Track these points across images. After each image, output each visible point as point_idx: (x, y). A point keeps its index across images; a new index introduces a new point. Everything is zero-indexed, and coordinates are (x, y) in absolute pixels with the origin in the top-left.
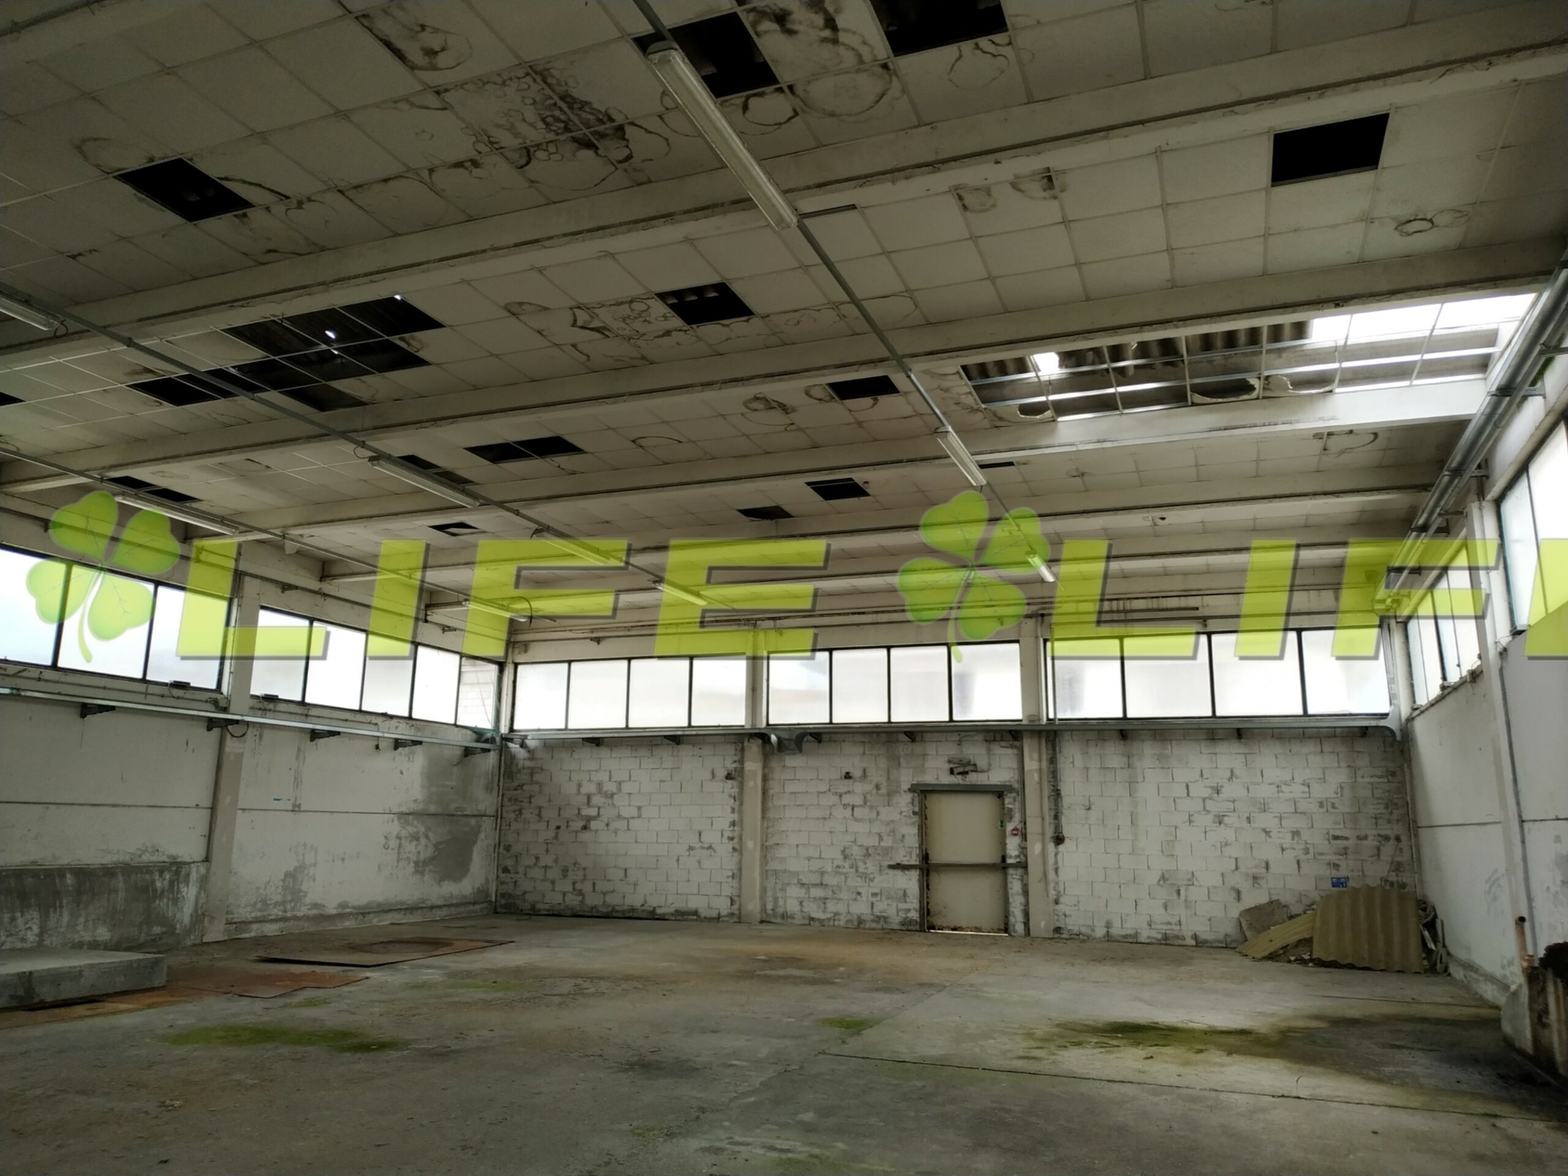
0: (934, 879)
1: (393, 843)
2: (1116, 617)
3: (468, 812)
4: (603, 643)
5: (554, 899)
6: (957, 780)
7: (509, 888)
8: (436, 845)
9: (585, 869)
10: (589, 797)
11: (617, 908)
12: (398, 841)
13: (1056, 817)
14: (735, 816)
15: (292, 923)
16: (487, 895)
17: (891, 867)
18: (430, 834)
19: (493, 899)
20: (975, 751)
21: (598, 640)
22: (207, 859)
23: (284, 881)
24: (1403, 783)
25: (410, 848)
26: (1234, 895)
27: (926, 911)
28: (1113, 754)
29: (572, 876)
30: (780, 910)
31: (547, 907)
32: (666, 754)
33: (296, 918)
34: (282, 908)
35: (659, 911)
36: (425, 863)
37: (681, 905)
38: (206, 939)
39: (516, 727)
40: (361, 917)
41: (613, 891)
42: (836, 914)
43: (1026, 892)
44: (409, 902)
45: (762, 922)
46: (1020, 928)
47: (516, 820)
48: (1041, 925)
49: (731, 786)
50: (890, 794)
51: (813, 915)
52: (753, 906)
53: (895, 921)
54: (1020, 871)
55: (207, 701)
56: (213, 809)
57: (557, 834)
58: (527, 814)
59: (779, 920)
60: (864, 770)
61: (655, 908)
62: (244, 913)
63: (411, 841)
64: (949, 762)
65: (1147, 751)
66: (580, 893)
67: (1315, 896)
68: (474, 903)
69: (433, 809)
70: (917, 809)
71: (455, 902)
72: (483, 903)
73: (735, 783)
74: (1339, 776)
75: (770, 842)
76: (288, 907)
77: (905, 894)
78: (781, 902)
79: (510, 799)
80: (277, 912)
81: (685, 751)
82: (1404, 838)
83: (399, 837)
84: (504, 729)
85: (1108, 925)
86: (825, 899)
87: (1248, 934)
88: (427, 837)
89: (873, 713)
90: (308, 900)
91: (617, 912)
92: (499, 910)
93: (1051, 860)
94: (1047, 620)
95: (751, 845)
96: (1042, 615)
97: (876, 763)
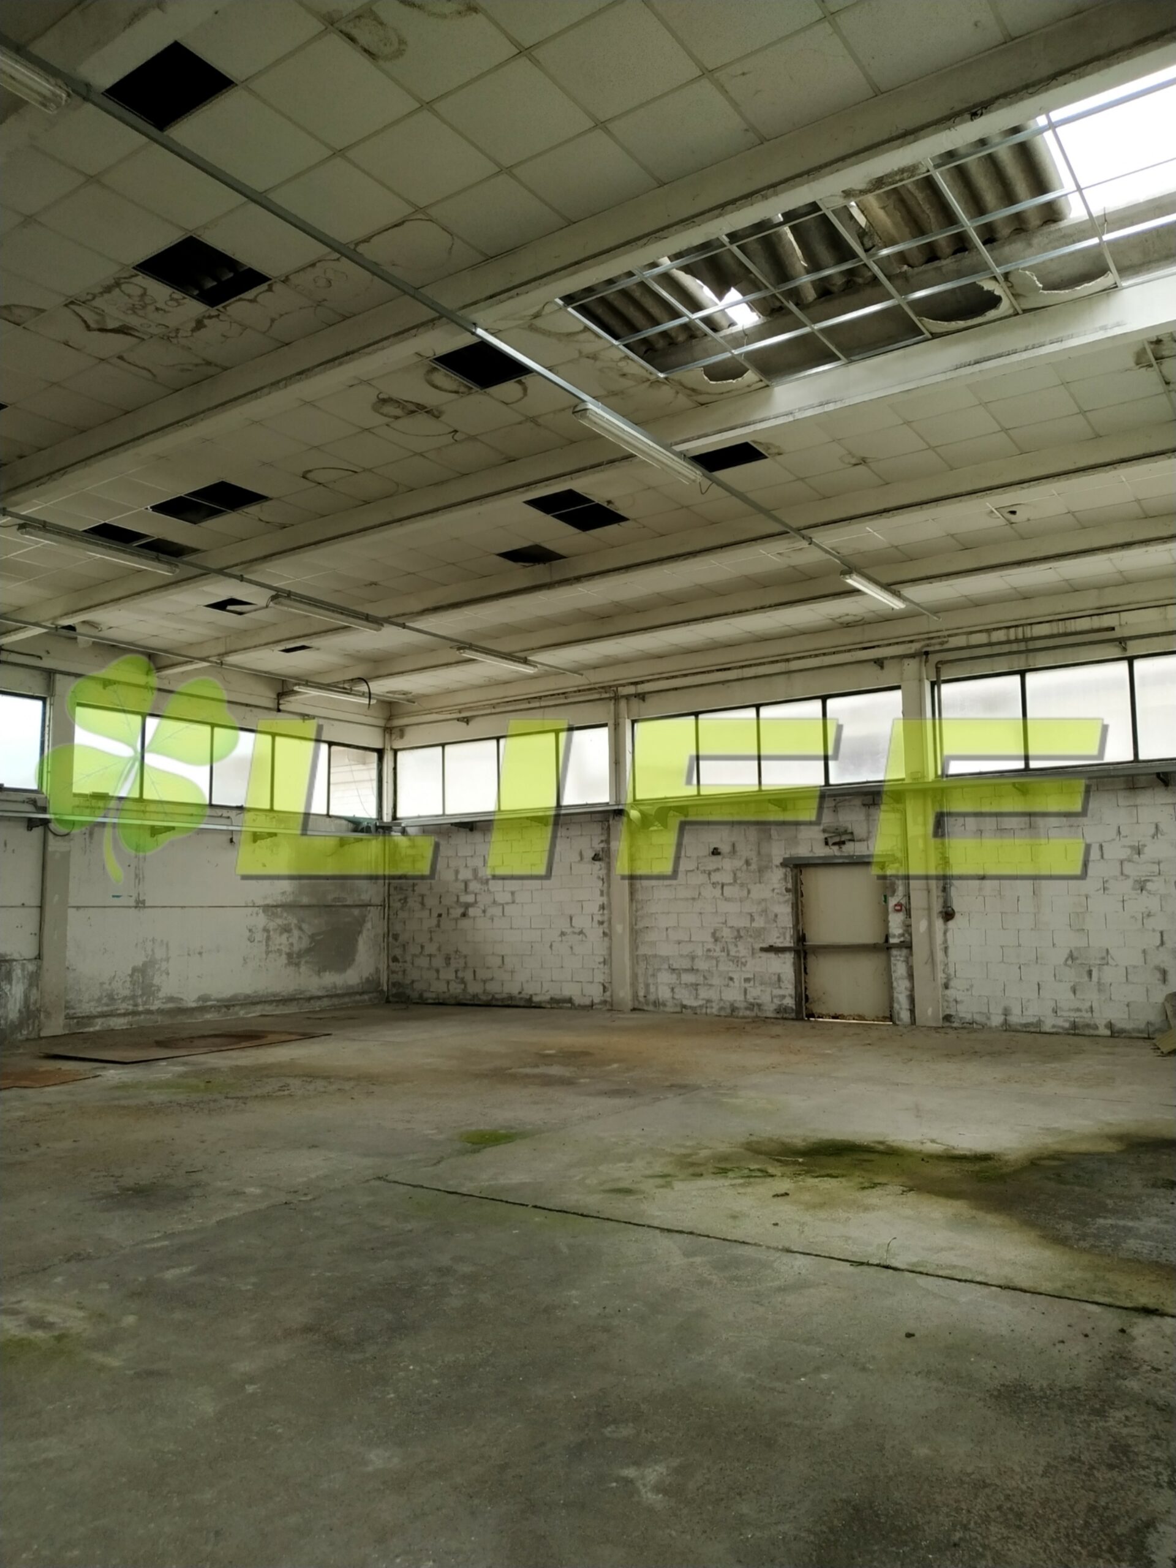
0: (813, 962)
1: (260, 936)
2: (1014, 647)
3: (348, 903)
4: (472, 723)
5: (439, 988)
6: (832, 851)
7: (399, 977)
8: (312, 937)
9: (465, 957)
10: (466, 883)
11: (497, 996)
12: (265, 934)
13: (944, 889)
14: (604, 899)
15: (142, 1017)
16: (379, 984)
17: (763, 950)
18: (305, 926)
19: (385, 988)
20: (852, 818)
21: (467, 720)
22: (39, 957)
23: (131, 976)
25: (281, 941)
26: (1158, 975)
27: (803, 997)
29: (454, 964)
30: (652, 997)
31: (434, 995)
33: (149, 1012)
34: (131, 1002)
35: (536, 999)
36: (300, 955)
37: (554, 991)
38: (43, 1034)
39: (399, 815)
40: (224, 1010)
41: (492, 979)
42: (708, 1001)
43: (911, 976)
44: (284, 994)
45: (634, 1009)
46: (905, 1016)
47: (402, 909)
48: (928, 1013)
49: (599, 867)
50: (761, 870)
51: (685, 1002)
52: (624, 994)
53: (769, 1010)
54: (905, 952)
55: (24, 802)
56: (41, 907)
57: (439, 921)
58: (412, 902)
59: (651, 1008)
60: (734, 845)
61: (531, 996)
62: (87, 1008)
63: (281, 934)
64: (824, 831)
66: (463, 981)
68: (362, 993)
69: (305, 900)
70: (790, 886)
71: (339, 992)
72: (372, 992)
73: (603, 864)
75: (640, 925)
76: (140, 1001)
77: (779, 979)
78: (652, 989)
79: (396, 888)
80: (123, 1007)
83: (266, 930)
84: (387, 818)
85: (1006, 1012)
86: (696, 986)
88: (300, 929)
90: (161, 995)
91: (497, 1000)
92: (391, 999)
93: (939, 938)
94: (934, 659)
95: (620, 929)
96: (927, 653)
97: (745, 836)
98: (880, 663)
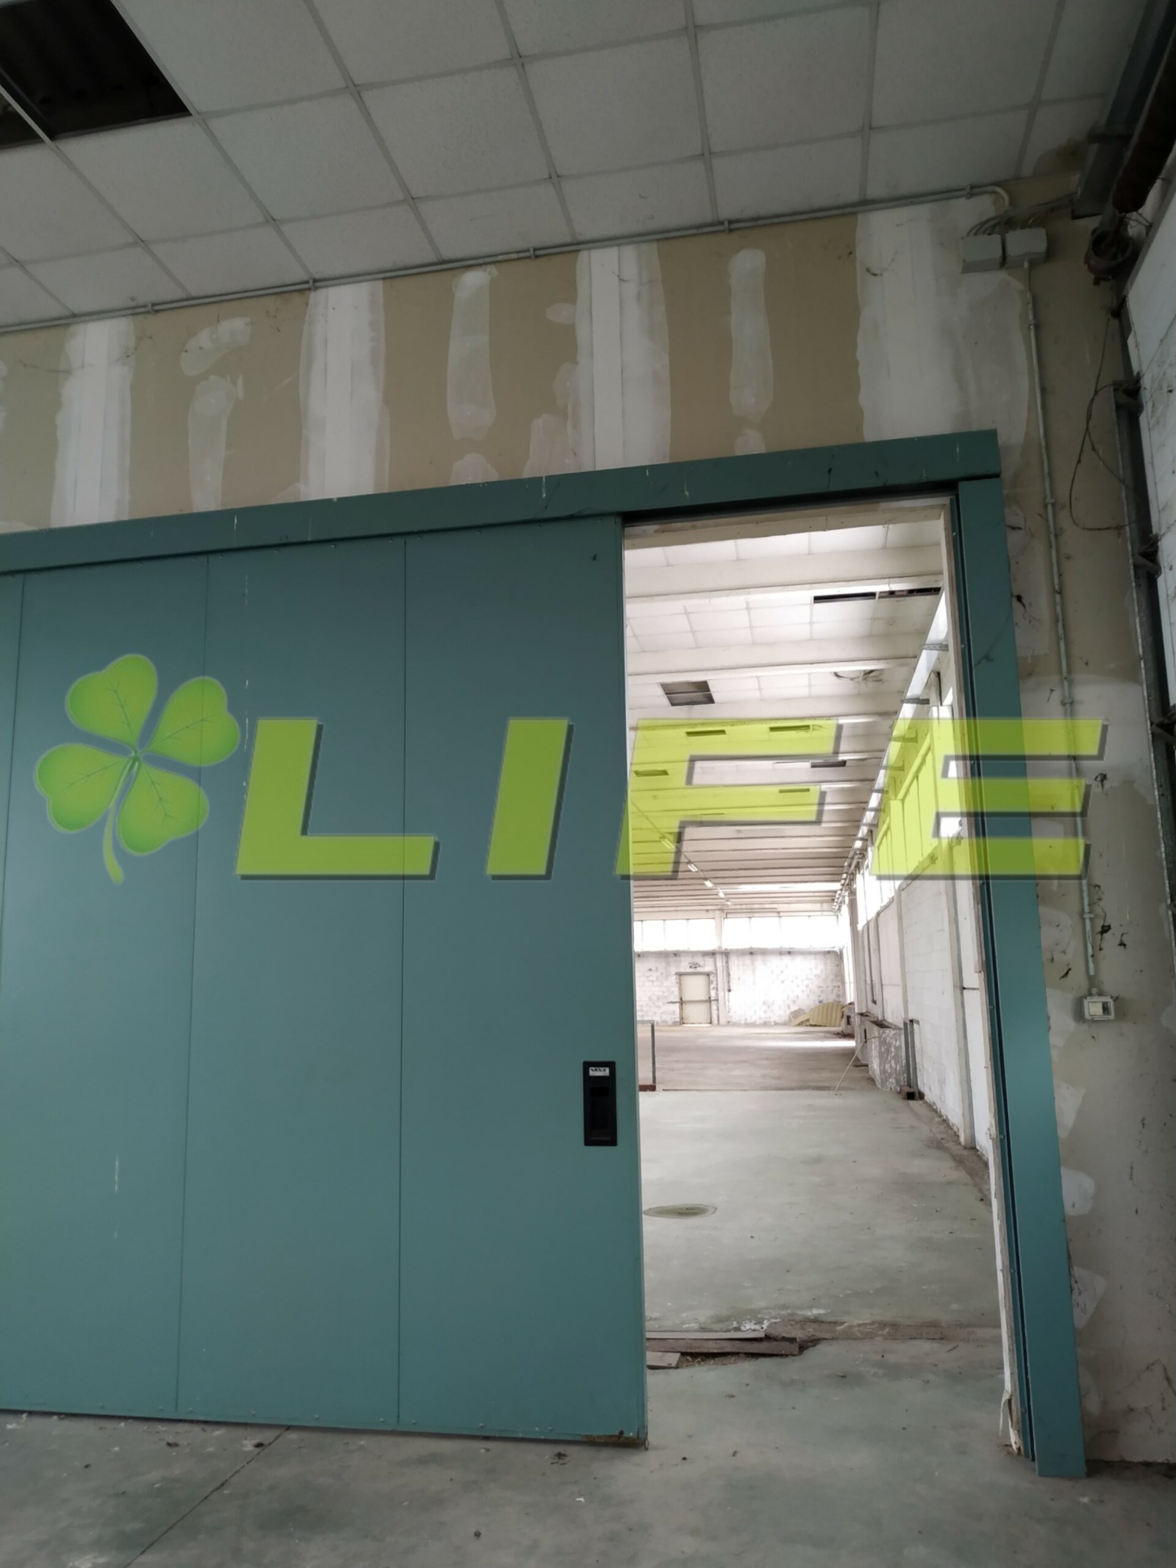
0: (684, 1005)
2: (748, 911)
6: (692, 970)
13: (729, 982)
17: (669, 1002)
20: (699, 960)
24: (840, 969)
26: (787, 1007)
27: (682, 1018)
28: (747, 960)
43: (718, 1010)
46: (716, 1022)
48: (723, 1020)
50: (668, 976)
53: (670, 1023)
54: (716, 1002)
60: (657, 967)
64: (690, 964)
65: (759, 960)
67: (813, 1007)
70: (678, 981)
74: (821, 967)
77: (674, 1012)
82: (841, 986)
85: (746, 1019)
87: (792, 1019)
89: (659, 946)
93: (727, 998)
94: (725, 911)
96: (723, 910)
97: (661, 965)
98: (707, 911)
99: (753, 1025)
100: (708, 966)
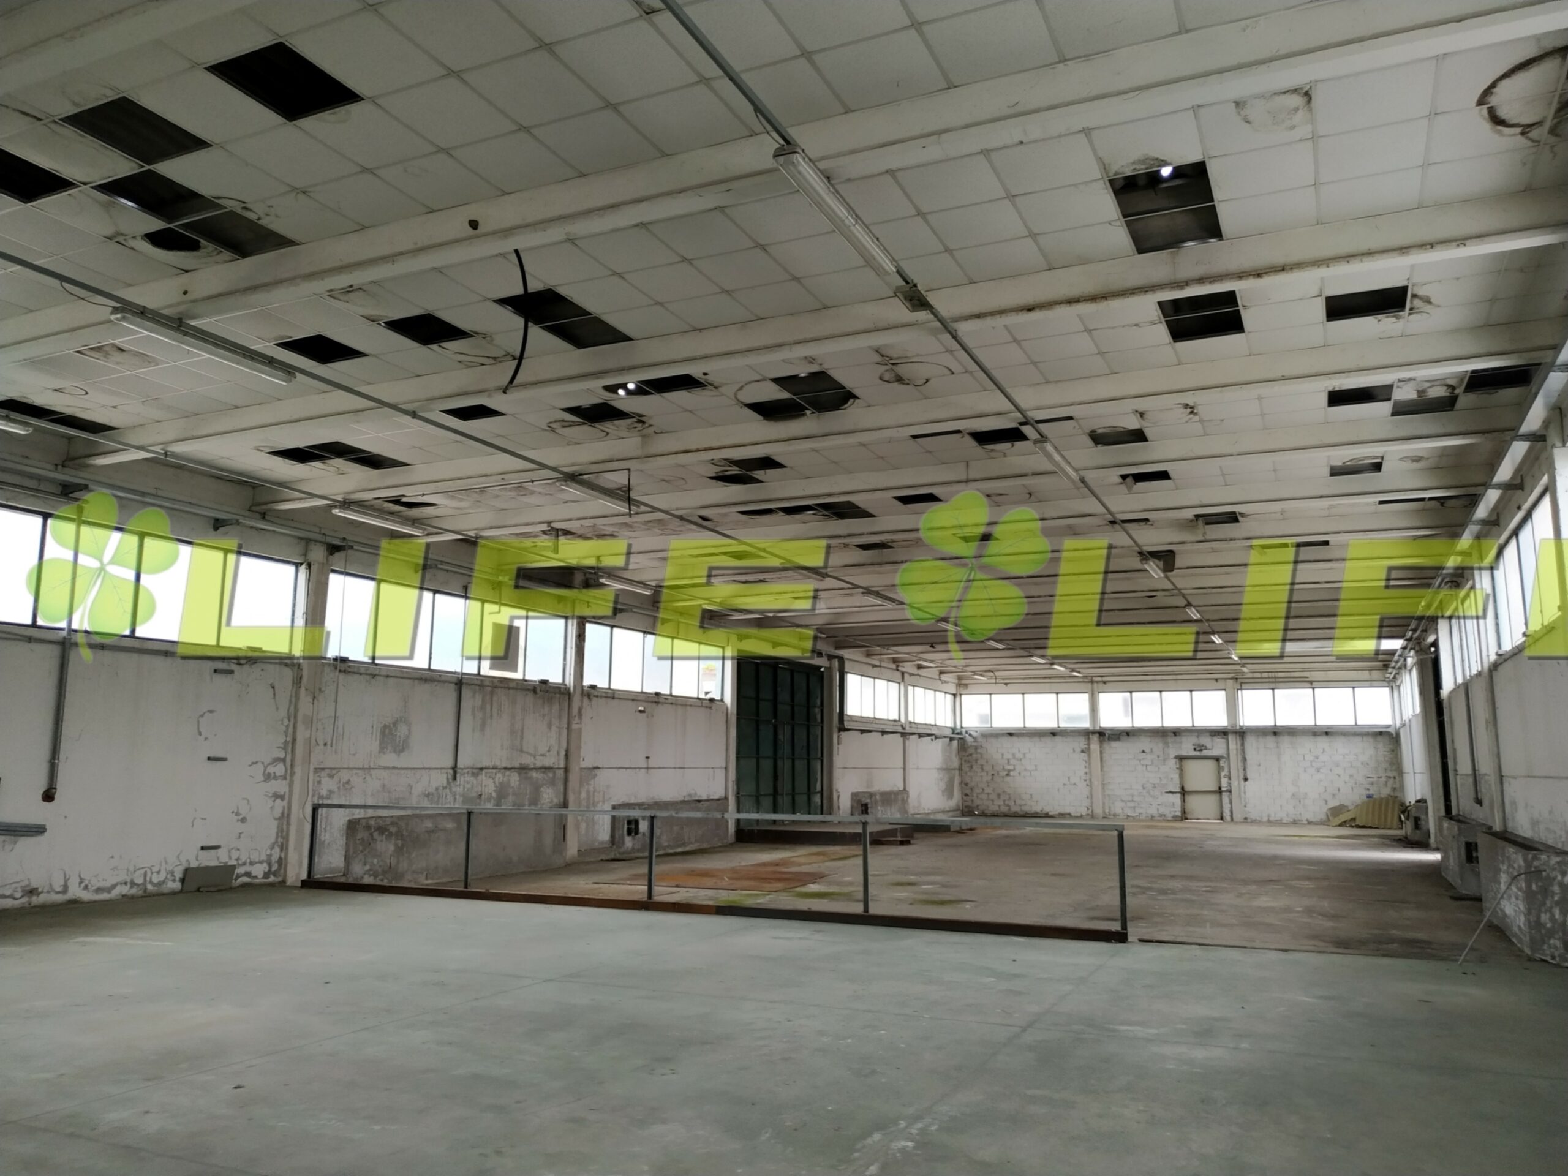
0: (1187, 797)
2: (1271, 680)
3: (952, 768)
4: (1009, 685)
5: (993, 808)
6: (1197, 753)
7: (969, 804)
8: (946, 783)
9: (1009, 794)
10: (1008, 761)
13: (1245, 769)
14: (1087, 770)
16: (962, 806)
17: (1167, 792)
19: (961, 809)
20: (1206, 740)
21: (1006, 684)
24: (1397, 755)
26: (1324, 802)
27: (1184, 812)
28: (1270, 740)
29: (1003, 797)
30: (1112, 813)
32: (1049, 740)
35: (1050, 814)
37: (1062, 811)
39: (965, 726)
41: (1025, 805)
42: (1140, 814)
43: (1231, 803)
45: (1104, 818)
46: (1228, 818)
47: (970, 771)
48: (1238, 816)
49: (1084, 756)
50: (1165, 760)
51: (1129, 814)
52: (1098, 811)
53: (1169, 817)
54: (1228, 793)
57: (993, 778)
58: (974, 767)
59: (1112, 817)
60: (1152, 749)
64: (1194, 745)
65: (1285, 740)
66: (1008, 806)
67: (1359, 802)
69: (944, 767)
70: (1178, 766)
73: (1086, 755)
74: (1371, 751)
75: (1105, 782)
77: (1174, 804)
78: (1112, 809)
79: (965, 761)
81: (1058, 739)
82: (1397, 777)
83: (939, 780)
84: (958, 727)
85: (1269, 816)
86: (1134, 807)
87: (1330, 818)
89: (1154, 722)
92: (965, 814)
93: (1242, 788)
94: (1239, 680)
95: (1096, 783)
96: (1237, 679)
97: (1157, 746)
98: (1216, 680)
99: (1279, 823)
100: (1217, 747)
